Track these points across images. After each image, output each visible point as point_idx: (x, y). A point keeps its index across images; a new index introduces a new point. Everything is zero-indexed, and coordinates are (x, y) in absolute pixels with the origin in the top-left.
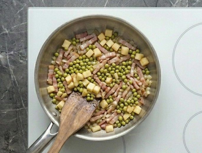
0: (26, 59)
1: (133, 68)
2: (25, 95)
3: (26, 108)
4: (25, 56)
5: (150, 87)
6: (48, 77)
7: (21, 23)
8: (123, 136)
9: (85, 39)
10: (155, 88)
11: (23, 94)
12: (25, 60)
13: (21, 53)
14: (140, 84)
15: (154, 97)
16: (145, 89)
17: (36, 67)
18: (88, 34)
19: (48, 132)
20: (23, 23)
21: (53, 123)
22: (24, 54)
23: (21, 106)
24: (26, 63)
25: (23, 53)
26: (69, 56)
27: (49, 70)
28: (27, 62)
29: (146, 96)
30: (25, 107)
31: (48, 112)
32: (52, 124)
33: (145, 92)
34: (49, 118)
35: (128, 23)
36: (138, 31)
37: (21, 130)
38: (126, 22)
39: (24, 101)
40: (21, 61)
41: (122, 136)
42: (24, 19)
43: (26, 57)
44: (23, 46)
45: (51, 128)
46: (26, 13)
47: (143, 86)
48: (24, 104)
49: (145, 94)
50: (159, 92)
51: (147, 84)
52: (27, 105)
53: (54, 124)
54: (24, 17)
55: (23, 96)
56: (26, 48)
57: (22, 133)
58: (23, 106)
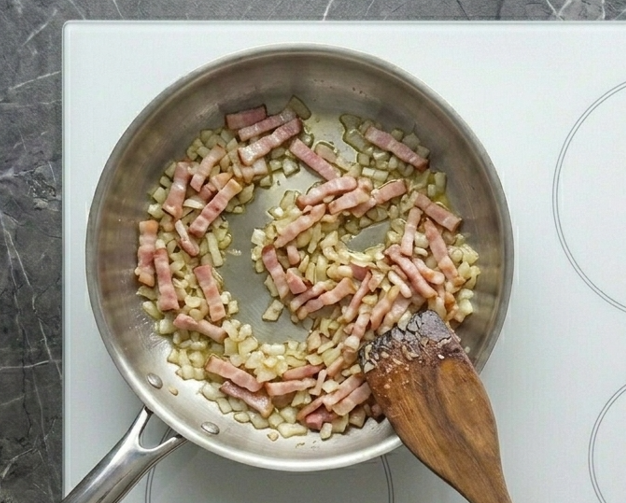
0: (58, 197)
1: (411, 225)
2: (53, 318)
3: (57, 361)
4: (54, 185)
5: (474, 288)
6: (137, 262)
7: (41, 75)
8: (385, 455)
9: (257, 129)
10: (495, 294)
11: (46, 314)
12: (55, 200)
13: (41, 174)
14: (438, 279)
15: (491, 325)
16: (456, 294)
17: (90, 222)
18: (269, 113)
19: (132, 442)
20: (48, 75)
21: (150, 413)
22: (51, 179)
23: (42, 355)
24: (56, 210)
25: (46, 177)
26: (208, 186)
27: (141, 238)
28: (60, 204)
29: (460, 318)
30: (55, 358)
31: (131, 374)
32: (144, 415)
33: (456, 307)
34: (137, 396)
35: (401, 73)
36: (437, 102)
37: (41, 437)
38: (396, 70)
39: (49, 339)
40: (41, 203)
41: (381, 456)
42: (50, 59)
43: (59, 188)
44: (49, 154)
45: (143, 428)
46: (58, 41)
47: (450, 286)
48: (51, 347)
49: (456, 312)
50: (507, 309)
51: (462, 279)
52: (59, 352)
53: (152, 416)
54: (50, 52)
55: (45, 322)
56: (57, 158)
57: (45, 447)
58: (47, 355)
